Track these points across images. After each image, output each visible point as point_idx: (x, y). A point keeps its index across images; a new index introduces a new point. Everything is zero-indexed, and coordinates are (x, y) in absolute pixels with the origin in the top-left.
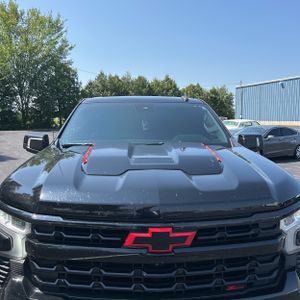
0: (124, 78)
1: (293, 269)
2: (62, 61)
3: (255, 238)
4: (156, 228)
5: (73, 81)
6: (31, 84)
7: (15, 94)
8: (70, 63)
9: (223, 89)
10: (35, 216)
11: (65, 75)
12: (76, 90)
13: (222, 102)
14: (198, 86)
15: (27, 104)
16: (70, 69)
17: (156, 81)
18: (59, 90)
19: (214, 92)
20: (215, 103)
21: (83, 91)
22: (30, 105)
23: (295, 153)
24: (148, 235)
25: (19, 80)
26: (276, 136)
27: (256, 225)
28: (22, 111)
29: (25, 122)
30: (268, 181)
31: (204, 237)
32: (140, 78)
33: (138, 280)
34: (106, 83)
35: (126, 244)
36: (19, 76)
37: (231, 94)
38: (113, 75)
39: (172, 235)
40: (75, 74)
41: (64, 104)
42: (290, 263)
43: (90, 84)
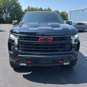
0: (36, 8)
1: (74, 47)
2: (17, 3)
3: (66, 40)
4: (45, 37)
5: (20, 9)
6: (8, 10)
7: (3, 13)
8: (19, 3)
9: (65, 12)
10: (19, 35)
11: (18, 7)
12: (21, 12)
13: (65, 16)
14: (58, 11)
15: (7, 16)
16: (19, 5)
17: (45, 9)
18: (16, 12)
19: (62, 13)
20: (63, 16)
21: (23, 12)
22: (8, 16)
23: (84, 30)
24: (43, 38)
25: (4, 9)
26: (79, 25)
27: (66, 37)
28: (6, 18)
29: (7, 21)
30: (69, 28)
31: (55, 39)
32: (40, 8)
33: (41, 48)
34: (30, 10)
35: (39, 40)
36: (4, 7)
37: (68, 14)
38: (32, 7)
39: (48, 38)
40: (21, 7)
41: (18, 16)
42: (73, 46)
43: (26, 10)
